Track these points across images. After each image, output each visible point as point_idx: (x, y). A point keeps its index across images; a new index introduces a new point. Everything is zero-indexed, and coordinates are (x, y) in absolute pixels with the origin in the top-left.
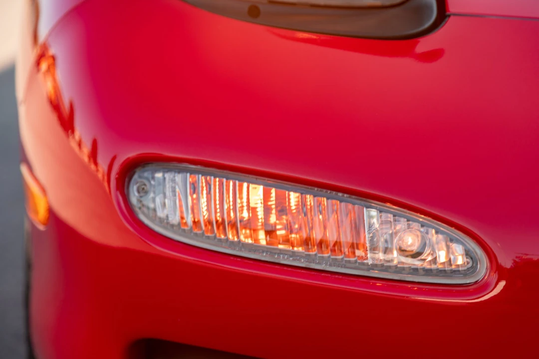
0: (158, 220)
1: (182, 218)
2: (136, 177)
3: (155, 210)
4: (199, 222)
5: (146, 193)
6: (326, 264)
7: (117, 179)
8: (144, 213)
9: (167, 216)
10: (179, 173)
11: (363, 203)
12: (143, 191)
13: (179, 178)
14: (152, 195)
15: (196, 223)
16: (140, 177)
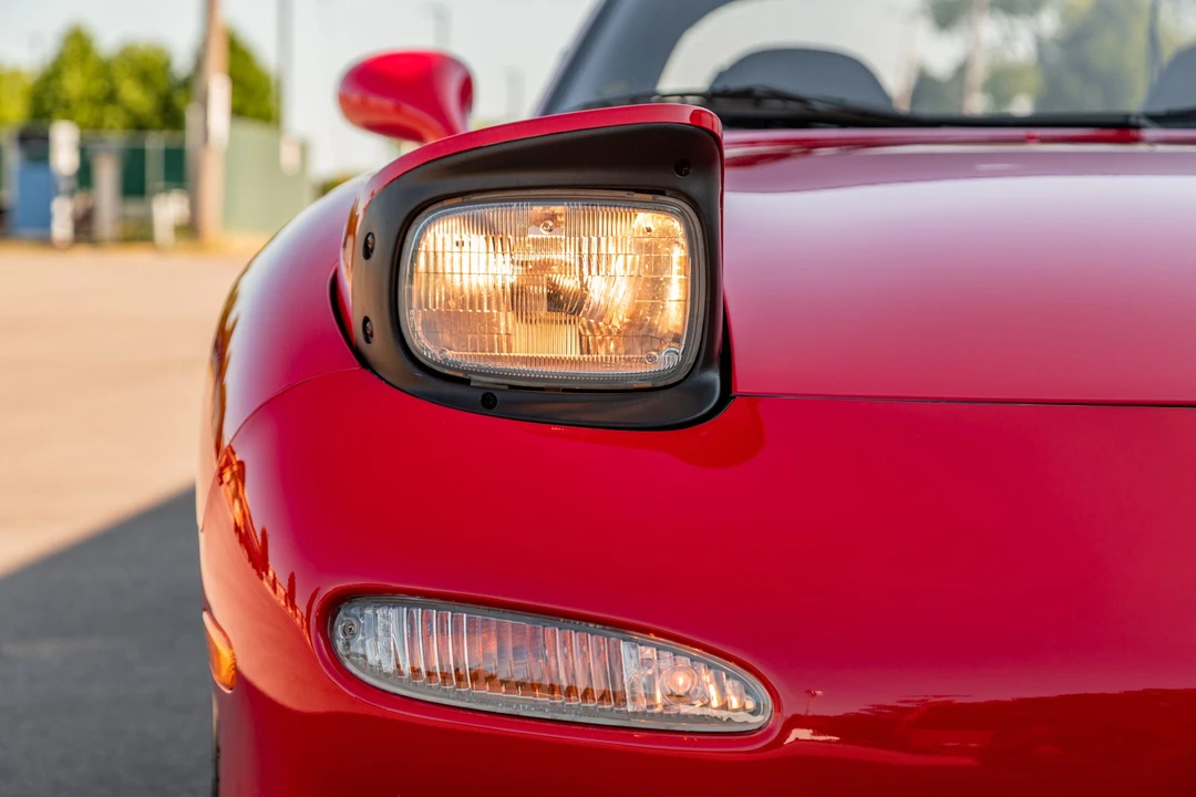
0: (368, 668)
1: (398, 666)
2: (341, 614)
3: (365, 657)
4: (419, 670)
5: (354, 635)
6: (576, 714)
7: (317, 618)
8: (352, 662)
9: (380, 663)
10: (394, 607)
11: (620, 635)
12: (349, 632)
13: (393, 613)
14: (361, 637)
15: (415, 671)
16: (346, 615)
